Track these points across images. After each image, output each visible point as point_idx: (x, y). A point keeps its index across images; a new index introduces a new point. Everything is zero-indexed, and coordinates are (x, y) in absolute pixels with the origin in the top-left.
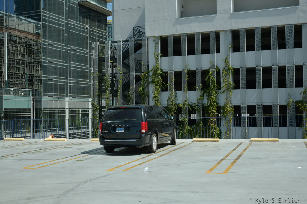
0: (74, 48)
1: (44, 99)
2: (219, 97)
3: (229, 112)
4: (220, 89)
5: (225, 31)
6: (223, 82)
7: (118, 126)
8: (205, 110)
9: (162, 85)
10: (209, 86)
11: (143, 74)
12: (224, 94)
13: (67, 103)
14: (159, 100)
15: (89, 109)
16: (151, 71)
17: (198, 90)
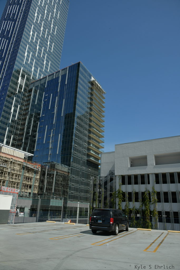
0: (84, 179)
1: (69, 202)
2: (150, 206)
3: (156, 214)
4: (151, 202)
5: (152, 174)
6: (152, 199)
7: (99, 219)
8: (143, 212)
9: (122, 198)
10: (145, 200)
11: (113, 193)
12: (153, 205)
13: (78, 205)
14: (121, 206)
15: (88, 208)
16: (117, 191)
17: (140, 202)
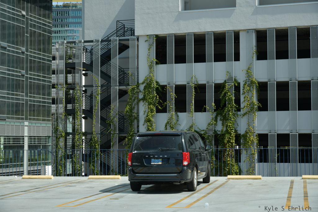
0: (5, 44)
2: (238, 121)
3: (252, 141)
4: (240, 111)
5: (248, 31)
6: (244, 101)
8: (218, 139)
9: (158, 104)
10: (225, 106)
11: (130, 88)
12: (245, 118)
14: (154, 125)
15: (25, 137)
16: (143, 83)
17: (209, 111)
